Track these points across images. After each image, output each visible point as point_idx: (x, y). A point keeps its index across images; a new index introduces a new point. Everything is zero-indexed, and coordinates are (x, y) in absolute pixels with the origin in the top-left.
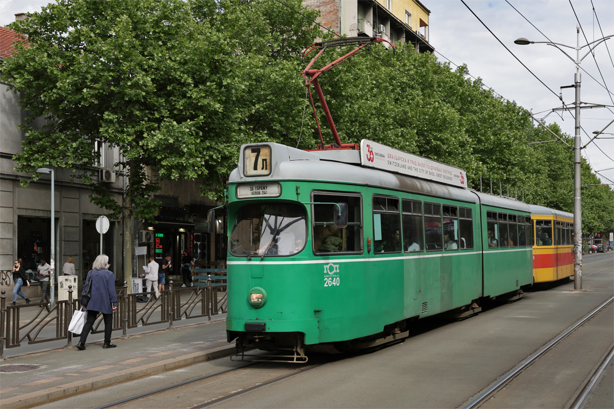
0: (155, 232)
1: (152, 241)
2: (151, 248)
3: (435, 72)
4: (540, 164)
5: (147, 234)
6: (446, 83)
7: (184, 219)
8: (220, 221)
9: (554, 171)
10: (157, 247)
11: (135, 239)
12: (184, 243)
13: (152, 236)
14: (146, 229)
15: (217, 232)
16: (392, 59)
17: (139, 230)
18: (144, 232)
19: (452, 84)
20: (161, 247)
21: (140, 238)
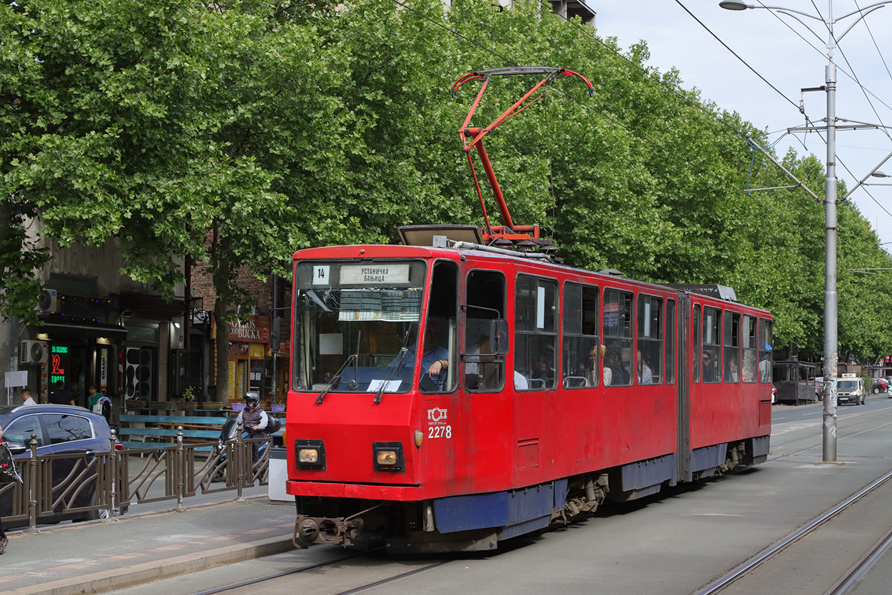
0: (50, 344)
1: (44, 360)
2: (43, 373)
3: (591, 56)
4: (786, 229)
5: (35, 347)
6: (609, 76)
7: (107, 319)
8: (177, 325)
9: (811, 243)
10: (54, 372)
11: (13, 355)
12: (106, 364)
13: (45, 350)
14: (33, 337)
15: (172, 347)
16: (511, 28)
17: (20, 339)
18: (29, 344)
19: (619, 78)
20: (62, 371)
21: (21, 355)
